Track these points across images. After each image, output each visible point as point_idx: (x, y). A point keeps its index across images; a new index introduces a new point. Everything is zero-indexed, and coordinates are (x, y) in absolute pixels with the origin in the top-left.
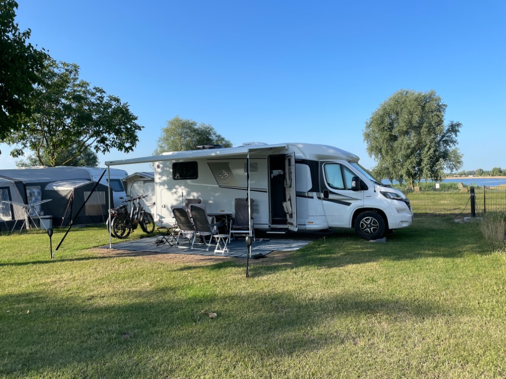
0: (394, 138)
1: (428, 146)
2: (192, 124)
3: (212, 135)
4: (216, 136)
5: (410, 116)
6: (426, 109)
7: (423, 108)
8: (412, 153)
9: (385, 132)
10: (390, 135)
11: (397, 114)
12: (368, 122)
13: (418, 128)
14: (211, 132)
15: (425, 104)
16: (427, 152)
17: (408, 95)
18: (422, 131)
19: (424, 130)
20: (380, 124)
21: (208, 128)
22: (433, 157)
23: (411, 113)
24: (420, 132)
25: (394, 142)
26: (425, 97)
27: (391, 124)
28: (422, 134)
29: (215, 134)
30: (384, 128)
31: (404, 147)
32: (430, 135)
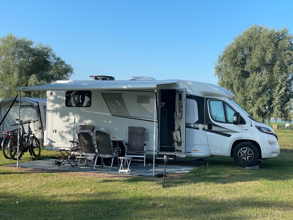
0: (246, 75)
1: (279, 85)
2: (28, 43)
3: (51, 57)
4: (55, 59)
5: (263, 53)
6: (279, 46)
7: (276, 45)
8: (263, 91)
9: (237, 68)
10: (242, 71)
11: (250, 49)
12: (221, 56)
13: (270, 66)
14: (49, 53)
15: (278, 41)
16: (279, 91)
17: (261, 31)
18: (274, 69)
19: (276, 68)
20: (233, 59)
21: (46, 49)
22: (284, 96)
23: (264, 50)
24: (272, 70)
25: (246, 78)
26: (278, 34)
27: (244, 59)
28: (274, 72)
29: (53, 56)
30: (236, 63)
31: (256, 85)
32: (282, 73)
